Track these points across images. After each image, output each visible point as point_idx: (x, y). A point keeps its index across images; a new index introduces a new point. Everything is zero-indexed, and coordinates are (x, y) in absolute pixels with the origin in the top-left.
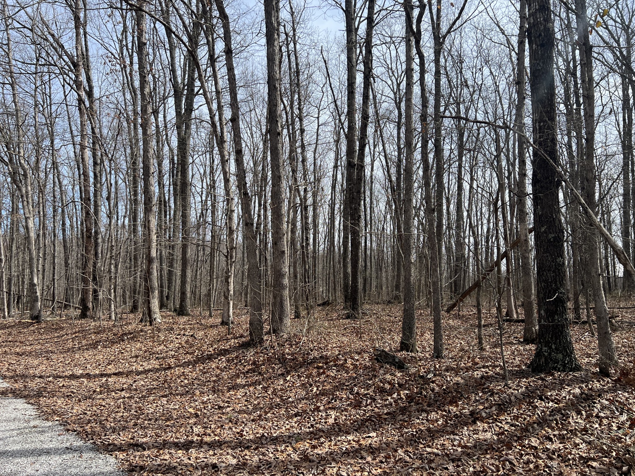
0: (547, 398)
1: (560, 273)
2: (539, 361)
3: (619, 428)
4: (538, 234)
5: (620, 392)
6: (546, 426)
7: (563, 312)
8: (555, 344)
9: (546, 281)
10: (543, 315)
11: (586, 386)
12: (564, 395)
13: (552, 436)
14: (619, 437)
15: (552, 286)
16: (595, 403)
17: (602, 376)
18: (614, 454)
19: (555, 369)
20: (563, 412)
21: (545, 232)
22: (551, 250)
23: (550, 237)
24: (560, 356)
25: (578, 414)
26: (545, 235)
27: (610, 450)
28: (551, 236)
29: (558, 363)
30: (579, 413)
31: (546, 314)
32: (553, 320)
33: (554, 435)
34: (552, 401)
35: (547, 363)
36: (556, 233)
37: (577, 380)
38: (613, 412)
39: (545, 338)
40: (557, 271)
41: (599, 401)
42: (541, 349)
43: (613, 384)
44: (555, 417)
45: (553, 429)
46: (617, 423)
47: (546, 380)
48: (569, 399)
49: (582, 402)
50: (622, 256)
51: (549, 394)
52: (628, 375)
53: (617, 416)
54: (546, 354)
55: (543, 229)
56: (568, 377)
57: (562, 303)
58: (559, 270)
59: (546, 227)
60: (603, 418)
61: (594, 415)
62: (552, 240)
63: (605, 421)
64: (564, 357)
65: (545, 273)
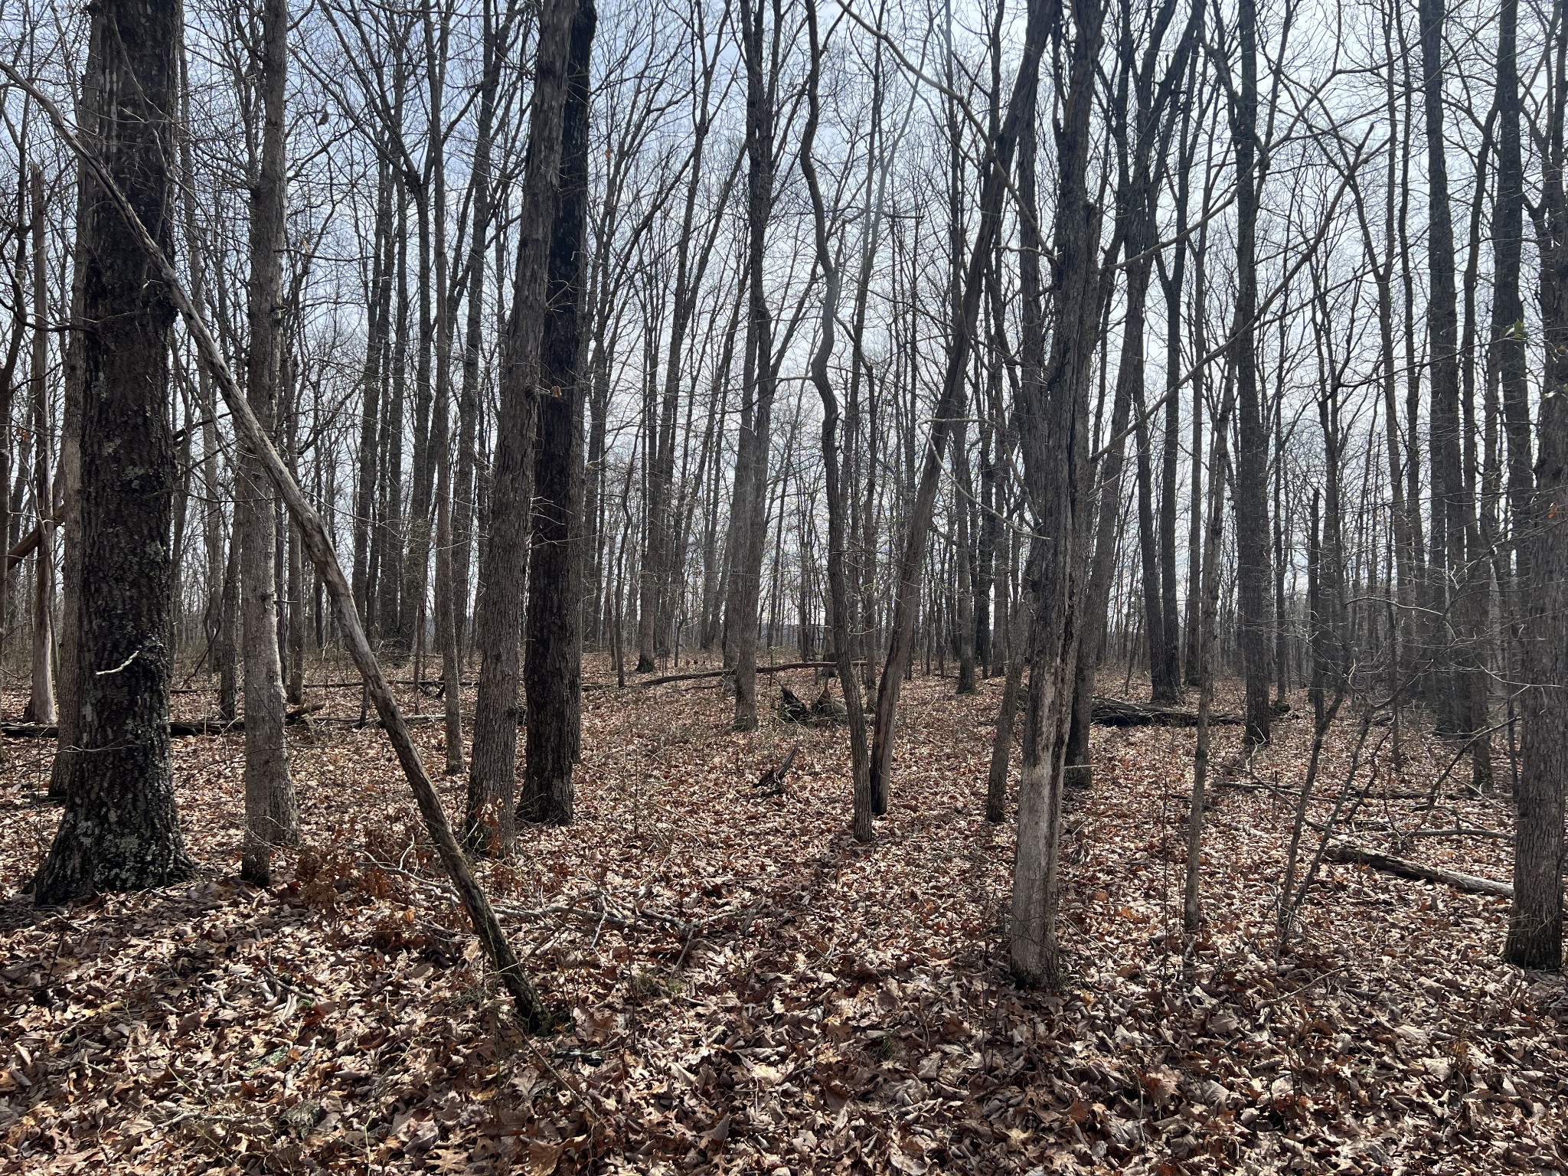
0: (62, 993)
1: (152, 589)
2: (63, 866)
3: (271, 1047)
4: (92, 461)
5: (287, 930)
6: (40, 1095)
7: (152, 709)
8: (117, 806)
9: (105, 613)
10: (89, 719)
11: (194, 930)
12: (120, 971)
13: (53, 1132)
14: (268, 1079)
15: (122, 627)
16: (210, 979)
17: (247, 885)
18: (243, 1147)
19: (111, 885)
20: (107, 1030)
21: (115, 458)
22: (130, 515)
23: (131, 476)
24: (131, 843)
25: (154, 1028)
26: (114, 467)
27: (234, 1136)
28: (133, 472)
29: (120, 866)
30: (158, 1023)
31: (99, 714)
32: (120, 732)
33: (64, 1125)
34: (78, 1000)
35: (86, 870)
36: (152, 464)
37: (172, 910)
38: (259, 999)
39: (89, 792)
40: (144, 581)
41: (226, 970)
42: (74, 827)
43: (273, 905)
44: (76, 1057)
45: (59, 1100)
46: (266, 1033)
47: (71, 928)
48: (134, 982)
49: (174, 985)
50: (317, 538)
51: (73, 975)
52: (313, 875)
53: (271, 1008)
54: (87, 841)
55: (109, 449)
56: (146, 905)
57: (153, 680)
58: (150, 579)
59: (118, 441)
60: (228, 1023)
61: (204, 1019)
62: (135, 484)
63: (233, 1036)
64: (145, 843)
65: (105, 588)
